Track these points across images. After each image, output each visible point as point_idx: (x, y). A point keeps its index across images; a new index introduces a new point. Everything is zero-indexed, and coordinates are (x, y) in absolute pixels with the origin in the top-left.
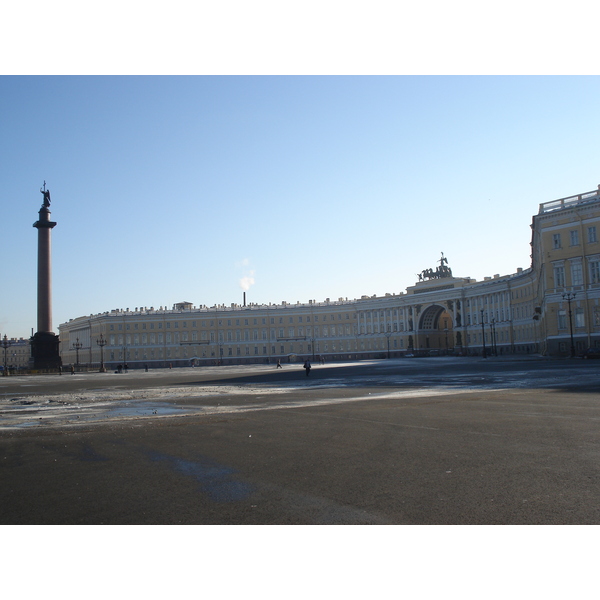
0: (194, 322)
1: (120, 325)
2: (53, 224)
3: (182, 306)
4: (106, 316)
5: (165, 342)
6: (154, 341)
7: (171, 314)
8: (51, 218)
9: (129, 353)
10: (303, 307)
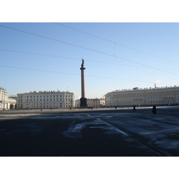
0: (138, 93)
1: (117, 95)
2: (85, 69)
3: (135, 89)
4: (113, 92)
5: (130, 99)
6: (126, 99)
7: (131, 91)
8: (84, 67)
9: (120, 103)
10: (171, 88)
